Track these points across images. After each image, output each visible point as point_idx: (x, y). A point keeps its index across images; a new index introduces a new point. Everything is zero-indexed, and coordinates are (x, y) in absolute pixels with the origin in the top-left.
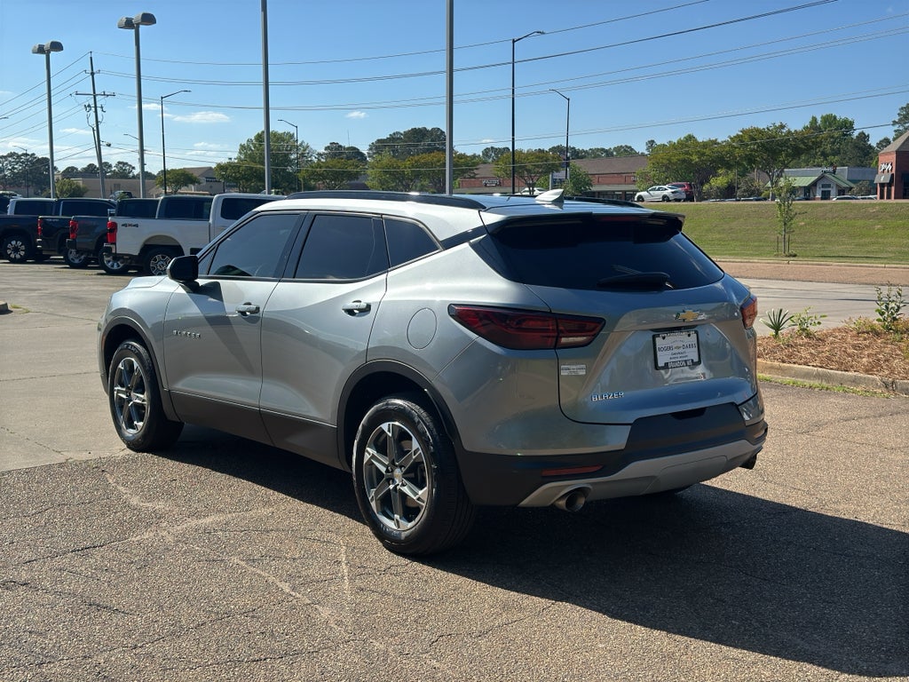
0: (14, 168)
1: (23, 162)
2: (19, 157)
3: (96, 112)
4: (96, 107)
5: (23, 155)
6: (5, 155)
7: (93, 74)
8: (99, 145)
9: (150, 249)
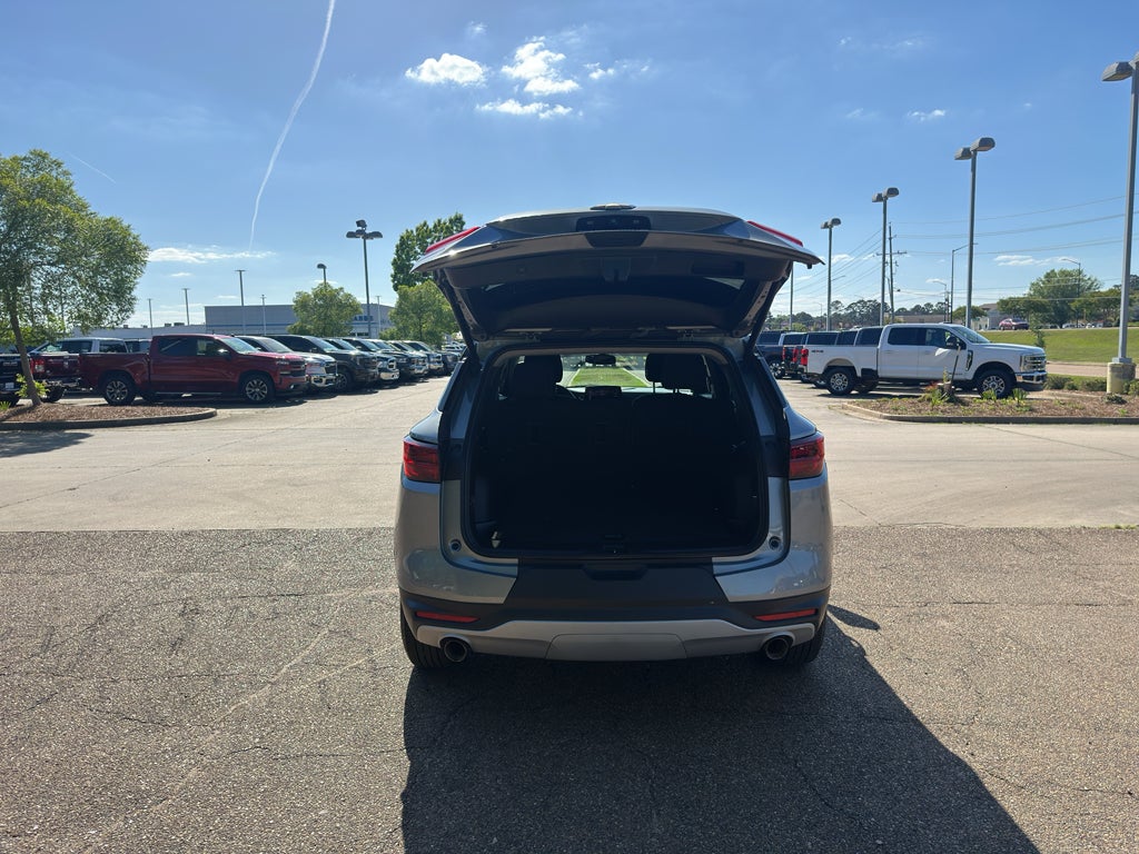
8: (892, 291)
9: (831, 369)
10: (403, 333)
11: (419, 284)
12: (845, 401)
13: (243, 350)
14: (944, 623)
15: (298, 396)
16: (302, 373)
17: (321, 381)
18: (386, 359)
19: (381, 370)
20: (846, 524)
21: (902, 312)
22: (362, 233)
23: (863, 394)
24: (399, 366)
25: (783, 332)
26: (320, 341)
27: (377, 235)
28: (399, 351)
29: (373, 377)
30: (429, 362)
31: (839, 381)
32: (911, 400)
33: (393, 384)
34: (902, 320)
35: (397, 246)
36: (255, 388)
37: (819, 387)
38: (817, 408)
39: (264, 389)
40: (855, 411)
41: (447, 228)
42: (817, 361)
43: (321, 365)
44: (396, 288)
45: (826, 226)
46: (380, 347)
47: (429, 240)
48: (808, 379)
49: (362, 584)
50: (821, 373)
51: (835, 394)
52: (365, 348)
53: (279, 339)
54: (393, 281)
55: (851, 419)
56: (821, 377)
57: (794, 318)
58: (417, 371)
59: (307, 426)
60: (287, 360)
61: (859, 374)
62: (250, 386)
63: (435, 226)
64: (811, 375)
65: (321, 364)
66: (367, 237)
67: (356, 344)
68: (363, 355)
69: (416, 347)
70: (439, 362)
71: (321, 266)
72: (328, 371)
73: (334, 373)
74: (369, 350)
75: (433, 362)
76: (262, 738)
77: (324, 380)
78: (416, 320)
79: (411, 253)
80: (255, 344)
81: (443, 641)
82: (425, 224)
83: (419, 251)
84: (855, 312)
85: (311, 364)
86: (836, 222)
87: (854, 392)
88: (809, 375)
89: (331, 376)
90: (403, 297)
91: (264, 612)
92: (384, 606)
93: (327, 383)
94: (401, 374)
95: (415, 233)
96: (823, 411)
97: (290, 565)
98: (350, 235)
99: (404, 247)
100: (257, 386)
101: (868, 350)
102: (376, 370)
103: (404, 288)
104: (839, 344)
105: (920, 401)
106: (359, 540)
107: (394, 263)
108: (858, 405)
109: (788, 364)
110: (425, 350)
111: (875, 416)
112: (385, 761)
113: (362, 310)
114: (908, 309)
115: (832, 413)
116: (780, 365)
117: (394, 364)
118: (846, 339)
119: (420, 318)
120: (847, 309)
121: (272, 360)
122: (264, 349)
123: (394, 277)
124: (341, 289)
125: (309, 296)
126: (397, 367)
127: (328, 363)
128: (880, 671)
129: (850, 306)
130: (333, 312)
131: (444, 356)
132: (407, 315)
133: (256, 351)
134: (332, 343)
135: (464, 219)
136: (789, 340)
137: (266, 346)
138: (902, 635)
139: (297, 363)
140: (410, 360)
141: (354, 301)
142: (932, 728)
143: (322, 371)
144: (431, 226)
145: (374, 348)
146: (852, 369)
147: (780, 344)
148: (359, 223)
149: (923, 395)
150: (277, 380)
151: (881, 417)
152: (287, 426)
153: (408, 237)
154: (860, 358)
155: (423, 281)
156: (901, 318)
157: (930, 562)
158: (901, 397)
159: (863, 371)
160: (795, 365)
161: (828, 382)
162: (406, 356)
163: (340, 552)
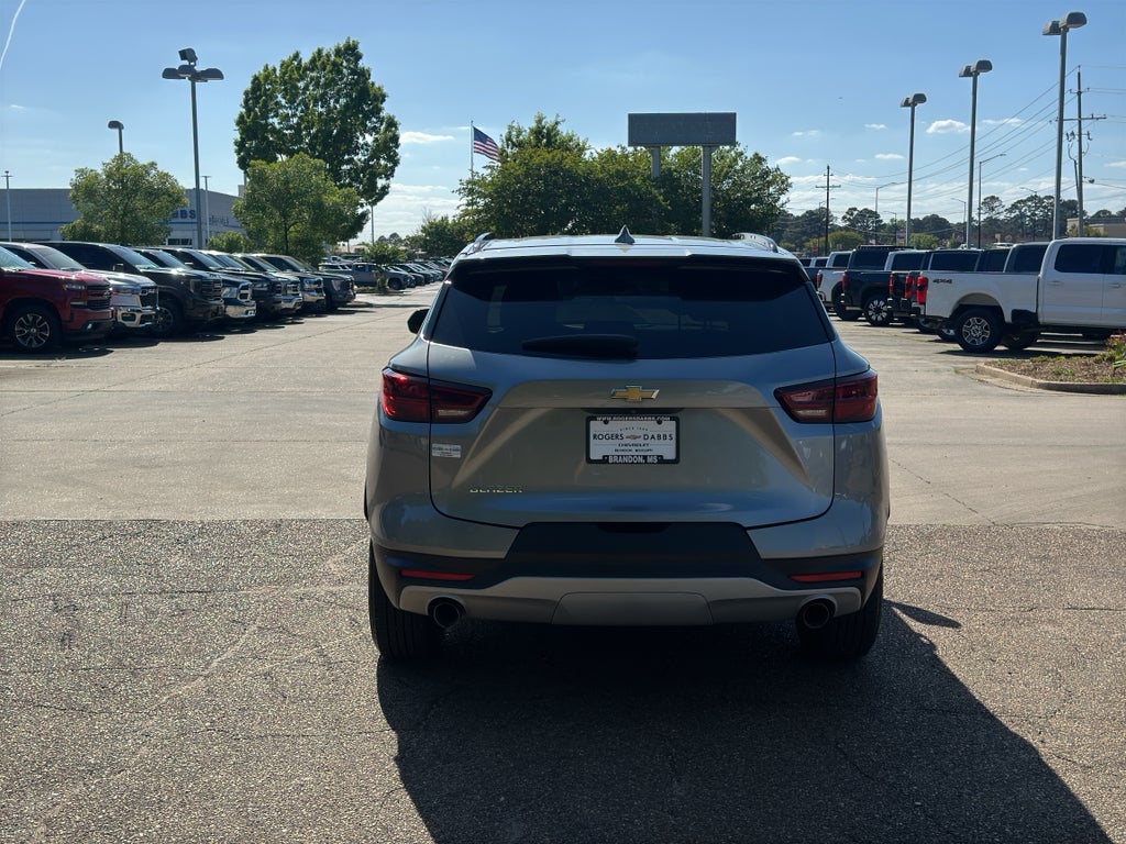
0: (1034, 215)
1: (1045, 207)
2: (1041, 201)
3: (1080, 141)
4: (1080, 135)
5: (1046, 197)
6: (1024, 198)
7: (1079, 93)
8: (1081, 182)
9: (964, 310)
10: (257, 240)
11: (282, 158)
12: (981, 362)
13: (9, 265)
14: (1050, 628)
15: (97, 342)
16: (105, 304)
17: (132, 318)
18: (236, 284)
19: (229, 302)
20: (947, 522)
21: (1103, 216)
22: (189, 70)
23: (1016, 351)
24: (256, 296)
25: (893, 249)
26: (129, 253)
27: (215, 74)
28: (253, 272)
29: (216, 314)
30: (303, 290)
31: (976, 330)
32: (1082, 360)
33: (246, 326)
34: (1101, 230)
35: (246, 93)
36: (30, 326)
37: (946, 339)
38: (936, 371)
39: (45, 329)
40: (995, 375)
41: (334, 64)
42: (941, 297)
43: (133, 292)
44: (243, 164)
45: (967, 73)
46: (224, 264)
47: (301, 85)
48: (927, 326)
49: (285, 581)
50: (947, 315)
51: (970, 350)
52: (198, 264)
53: (62, 248)
54: (238, 152)
55: (988, 388)
56: (949, 322)
57: (917, 226)
58: (284, 305)
59: (128, 387)
60: (80, 282)
61: (1008, 318)
62: (22, 324)
63: (313, 61)
64: (932, 319)
65: (134, 289)
66: (197, 77)
67: (184, 257)
68: (200, 277)
69: (281, 265)
70: (318, 291)
71: (115, 125)
72: (145, 301)
73: (154, 305)
74: (206, 268)
75: (310, 291)
76: (213, 722)
77: (138, 316)
78: (278, 218)
79: (271, 105)
80: (26, 256)
81: (433, 604)
82: (296, 56)
83: (283, 102)
84: (1023, 216)
85: (118, 289)
86: (985, 66)
87: (998, 348)
88: (929, 319)
89: (148, 310)
90: (257, 179)
91: (164, 607)
92: (321, 604)
93: (142, 322)
94: (259, 310)
95: (278, 73)
96: (945, 377)
97: (178, 561)
98: (170, 74)
99: (258, 95)
100: (33, 324)
101: (1025, 280)
102: (220, 303)
103: (260, 164)
104: (981, 269)
105: (1097, 362)
106: (264, 533)
107: (241, 121)
108: (1001, 367)
109: (897, 300)
110: (295, 270)
111: (1025, 383)
112: (366, 740)
113: (186, 200)
114: (1114, 213)
115: (959, 378)
116: (886, 304)
117: (249, 292)
118: (991, 262)
119: (285, 215)
120: (1010, 210)
121: (55, 282)
122: (40, 264)
123: (240, 146)
124: (153, 165)
125: (97, 175)
126: (253, 298)
127: (145, 289)
128: (954, 670)
129: (1014, 206)
130: (138, 203)
131: (327, 281)
132: (263, 209)
133: (29, 268)
134: (146, 255)
135: (361, 49)
136: (901, 262)
137: (44, 259)
138: (990, 638)
139: (98, 288)
140: (274, 286)
141: (172, 184)
142: (1003, 720)
143: (136, 301)
144: (306, 59)
145: (214, 265)
146: (996, 311)
147: (887, 268)
148: (184, 54)
149: (1101, 353)
150: (65, 315)
151: (1032, 385)
152: (93, 387)
153: (267, 77)
154: (1010, 292)
155: (290, 153)
156: (1100, 228)
157: (1051, 566)
158: (1068, 356)
159: (1016, 313)
160: (908, 303)
161: (959, 332)
162: (267, 280)
163: (243, 547)
